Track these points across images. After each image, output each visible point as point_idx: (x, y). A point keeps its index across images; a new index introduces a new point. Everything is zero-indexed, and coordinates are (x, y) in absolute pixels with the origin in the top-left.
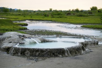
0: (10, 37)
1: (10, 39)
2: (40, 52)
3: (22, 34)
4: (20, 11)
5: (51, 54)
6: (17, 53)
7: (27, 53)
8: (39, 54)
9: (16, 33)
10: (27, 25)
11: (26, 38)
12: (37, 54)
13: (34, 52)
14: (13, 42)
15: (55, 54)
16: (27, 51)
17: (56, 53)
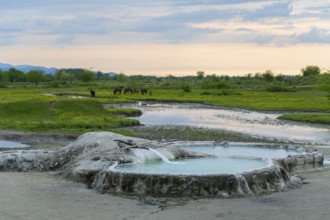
0: (96, 145)
1: (94, 149)
2: (170, 185)
3: (125, 138)
4: (121, 78)
5: (199, 190)
6: (114, 187)
7: (139, 188)
8: (170, 189)
9: (111, 134)
10: (139, 113)
11: (137, 147)
12: (165, 188)
13: (158, 185)
14: (102, 157)
15: (211, 189)
16: (139, 183)
17: (214, 186)
